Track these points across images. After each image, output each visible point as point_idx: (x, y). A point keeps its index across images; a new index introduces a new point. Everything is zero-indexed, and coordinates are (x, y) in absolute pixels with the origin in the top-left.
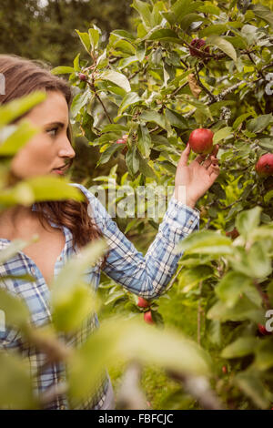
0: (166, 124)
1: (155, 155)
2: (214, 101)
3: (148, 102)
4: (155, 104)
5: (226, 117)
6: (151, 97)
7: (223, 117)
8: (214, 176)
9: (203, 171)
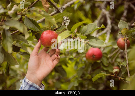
0: (24, 29)
1: (16, 49)
2: (58, 12)
3: (10, 12)
4: (16, 14)
5: (67, 24)
6: (13, 9)
7: (65, 23)
8: (56, 62)
9: (48, 58)
